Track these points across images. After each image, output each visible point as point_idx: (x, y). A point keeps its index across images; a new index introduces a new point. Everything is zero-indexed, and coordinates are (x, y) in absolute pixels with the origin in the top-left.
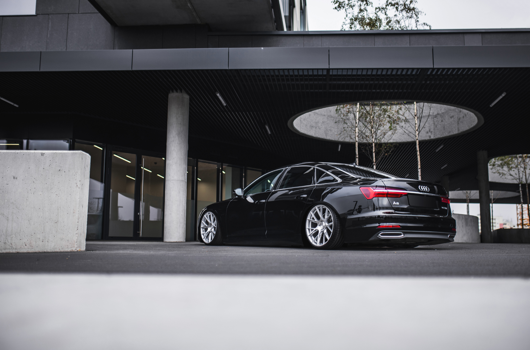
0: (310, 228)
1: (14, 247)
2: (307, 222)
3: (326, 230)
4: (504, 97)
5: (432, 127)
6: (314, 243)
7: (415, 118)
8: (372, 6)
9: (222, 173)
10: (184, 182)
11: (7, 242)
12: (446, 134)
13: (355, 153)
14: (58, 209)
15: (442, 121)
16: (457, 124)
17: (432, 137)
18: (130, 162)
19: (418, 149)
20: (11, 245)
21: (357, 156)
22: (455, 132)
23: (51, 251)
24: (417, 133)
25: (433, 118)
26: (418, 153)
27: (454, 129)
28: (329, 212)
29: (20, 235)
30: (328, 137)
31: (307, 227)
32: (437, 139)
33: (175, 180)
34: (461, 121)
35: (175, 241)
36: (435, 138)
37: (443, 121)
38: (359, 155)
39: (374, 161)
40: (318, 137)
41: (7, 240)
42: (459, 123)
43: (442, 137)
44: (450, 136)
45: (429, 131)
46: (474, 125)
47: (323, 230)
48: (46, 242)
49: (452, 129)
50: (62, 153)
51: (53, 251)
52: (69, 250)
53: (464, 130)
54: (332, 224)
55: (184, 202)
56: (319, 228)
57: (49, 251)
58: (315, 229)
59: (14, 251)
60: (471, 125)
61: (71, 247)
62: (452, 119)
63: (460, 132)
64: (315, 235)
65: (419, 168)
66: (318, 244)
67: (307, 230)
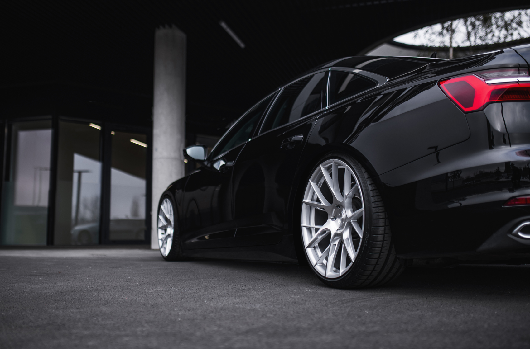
0: (313, 225)
2: (304, 209)
3: (348, 230)
6: (319, 269)
28: (353, 179)
31: (304, 222)
47: (341, 231)
54: (362, 212)
56: (332, 226)
58: (322, 228)
64: (324, 243)
66: (330, 273)
67: (305, 232)
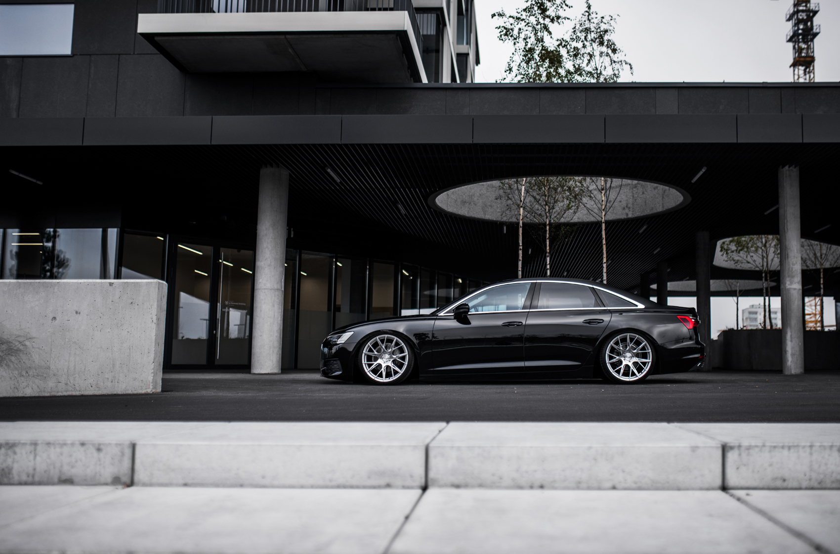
1: (78, 388)
4: (704, 173)
5: (631, 201)
7: (602, 193)
8: (551, 37)
9: (336, 265)
10: (281, 292)
11: (69, 382)
12: (648, 212)
13: (519, 243)
14: (130, 349)
15: (643, 193)
16: (662, 198)
17: (630, 216)
18: (201, 254)
19: (604, 236)
20: (74, 387)
21: (521, 247)
22: (659, 209)
23: (122, 393)
24: (604, 213)
25: (632, 189)
26: (604, 242)
27: (658, 205)
29: (84, 375)
30: (486, 216)
32: (636, 217)
33: (267, 289)
34: (666, 194)
35: (267, 372)
36: (633, 216)
37: (645, 193)
38: (523, 245)
39: (548, 251)
40: (473, 216)
41: (70, 381)
42: (664, 196)
43: (642, 215)
44: (652, 214)
45: (627, 206)
46: (681, 201)
48: (116, 383)
49: (655, 204)
50: (134, 282)
51: (125, 393)
52: (143, 392)
53: (670, 207)
55: (280, 319)
57: (119, 393)
59: (78, 393)
60: (678, 201)
61: (146, 389)
62: (656, 191)
63: (665, 209)
65: (605, 263)
